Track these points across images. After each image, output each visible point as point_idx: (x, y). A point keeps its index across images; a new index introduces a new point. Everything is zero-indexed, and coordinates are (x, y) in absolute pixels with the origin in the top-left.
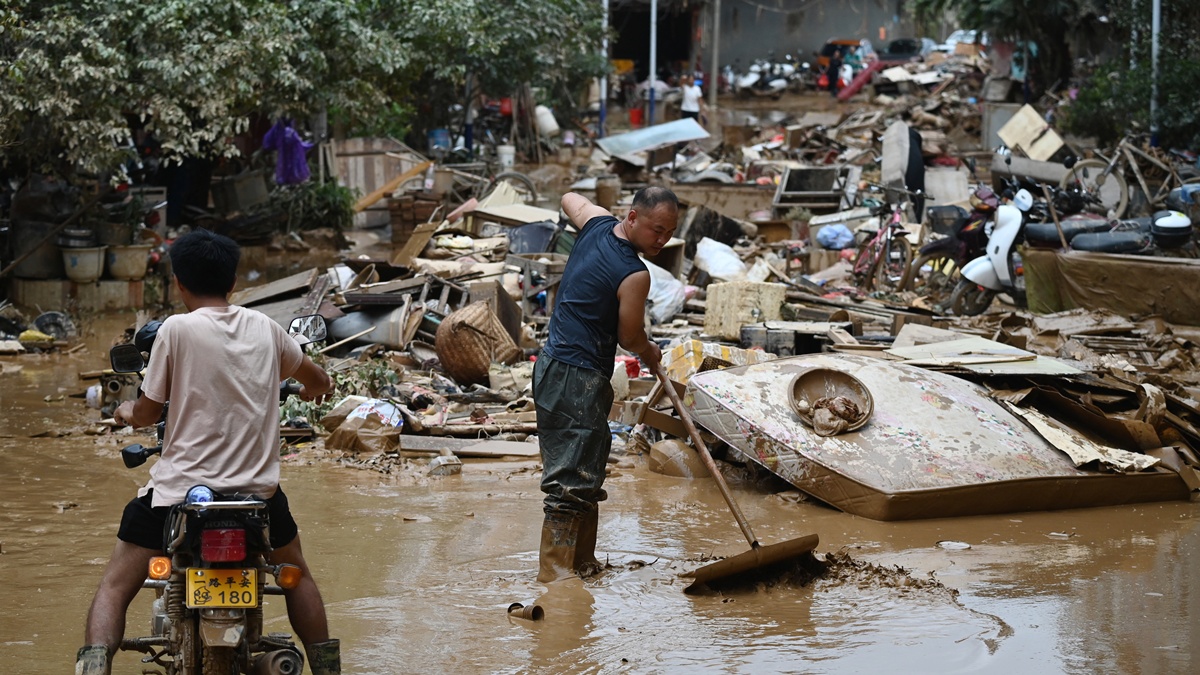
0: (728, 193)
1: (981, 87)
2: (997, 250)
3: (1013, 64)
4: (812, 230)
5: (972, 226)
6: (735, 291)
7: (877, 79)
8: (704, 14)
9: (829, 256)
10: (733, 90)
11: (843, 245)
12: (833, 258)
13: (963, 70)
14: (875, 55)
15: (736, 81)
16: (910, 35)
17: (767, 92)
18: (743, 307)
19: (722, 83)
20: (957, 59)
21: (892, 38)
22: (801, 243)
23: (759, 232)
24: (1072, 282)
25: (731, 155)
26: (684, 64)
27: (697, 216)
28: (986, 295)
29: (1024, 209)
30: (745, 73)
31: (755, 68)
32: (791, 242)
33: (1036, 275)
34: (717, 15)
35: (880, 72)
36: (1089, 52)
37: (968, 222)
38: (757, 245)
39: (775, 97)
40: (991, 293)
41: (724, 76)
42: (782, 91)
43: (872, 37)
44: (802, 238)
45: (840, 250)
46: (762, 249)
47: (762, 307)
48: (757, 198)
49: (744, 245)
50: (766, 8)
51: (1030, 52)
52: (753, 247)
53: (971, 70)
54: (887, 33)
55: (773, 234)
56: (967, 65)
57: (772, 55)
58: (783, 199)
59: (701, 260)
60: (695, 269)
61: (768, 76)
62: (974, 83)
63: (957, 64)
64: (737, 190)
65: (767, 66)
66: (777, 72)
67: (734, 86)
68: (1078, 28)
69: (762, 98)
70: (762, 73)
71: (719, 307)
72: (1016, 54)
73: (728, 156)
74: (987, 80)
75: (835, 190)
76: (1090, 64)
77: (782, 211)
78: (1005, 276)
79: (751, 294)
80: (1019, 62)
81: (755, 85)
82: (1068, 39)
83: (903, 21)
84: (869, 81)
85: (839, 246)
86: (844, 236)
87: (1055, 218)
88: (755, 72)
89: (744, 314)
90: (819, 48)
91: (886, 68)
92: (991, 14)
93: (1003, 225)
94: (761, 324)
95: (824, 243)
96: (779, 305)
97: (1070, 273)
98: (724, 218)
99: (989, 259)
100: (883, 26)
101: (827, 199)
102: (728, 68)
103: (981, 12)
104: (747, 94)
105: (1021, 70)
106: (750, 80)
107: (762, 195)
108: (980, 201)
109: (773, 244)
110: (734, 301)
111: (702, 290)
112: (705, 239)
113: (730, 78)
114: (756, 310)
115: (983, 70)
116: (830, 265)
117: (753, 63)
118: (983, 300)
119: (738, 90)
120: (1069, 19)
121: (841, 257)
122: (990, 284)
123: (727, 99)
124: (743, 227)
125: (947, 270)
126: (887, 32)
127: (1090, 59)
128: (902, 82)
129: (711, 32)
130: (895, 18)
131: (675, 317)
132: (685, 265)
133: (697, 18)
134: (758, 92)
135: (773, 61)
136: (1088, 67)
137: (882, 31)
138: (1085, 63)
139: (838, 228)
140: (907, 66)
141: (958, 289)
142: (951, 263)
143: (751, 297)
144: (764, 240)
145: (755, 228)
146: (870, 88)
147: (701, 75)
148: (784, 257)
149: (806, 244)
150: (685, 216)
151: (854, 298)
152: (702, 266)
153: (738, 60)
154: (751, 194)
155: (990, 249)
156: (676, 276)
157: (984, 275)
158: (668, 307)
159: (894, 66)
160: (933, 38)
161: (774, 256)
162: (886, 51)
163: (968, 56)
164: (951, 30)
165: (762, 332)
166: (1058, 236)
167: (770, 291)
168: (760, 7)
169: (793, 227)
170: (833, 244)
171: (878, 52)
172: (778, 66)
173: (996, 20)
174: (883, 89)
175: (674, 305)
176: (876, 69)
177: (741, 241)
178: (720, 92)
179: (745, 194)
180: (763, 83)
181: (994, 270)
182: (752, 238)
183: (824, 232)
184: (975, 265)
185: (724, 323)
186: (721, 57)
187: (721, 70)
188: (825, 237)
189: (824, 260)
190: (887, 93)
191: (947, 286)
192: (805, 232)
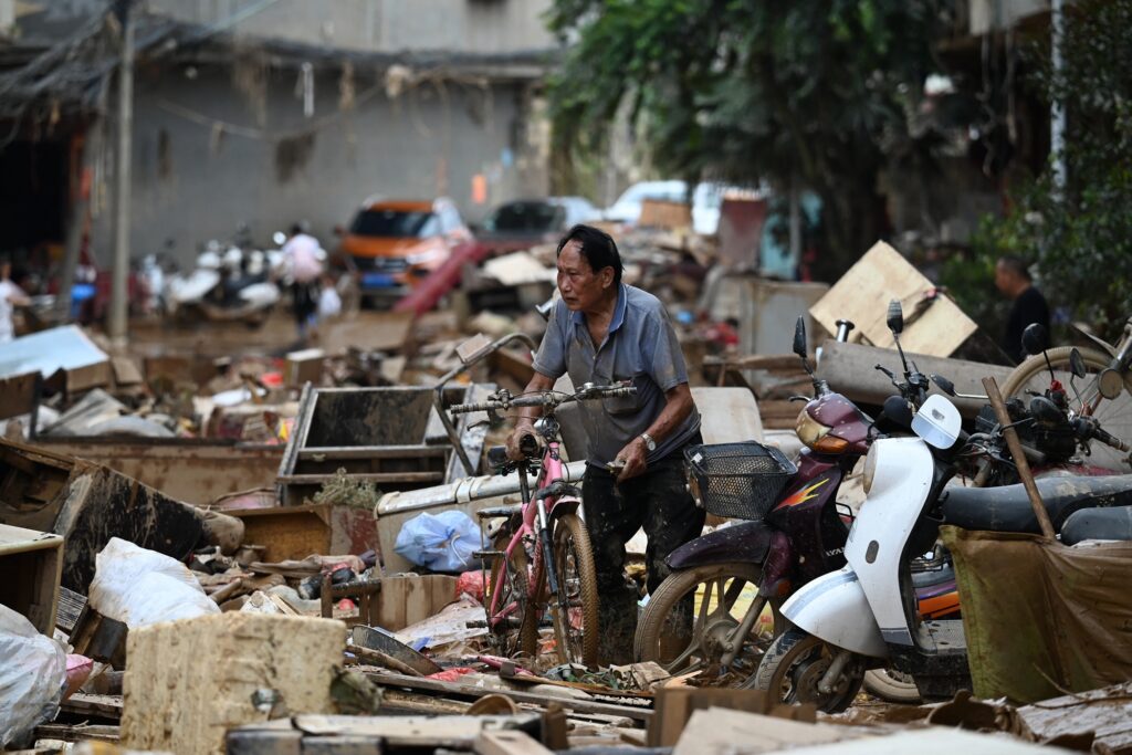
0: (167, 460)
1: (699, 292)
2: (873, 550)
3: (767, 240)
4: (383, 524)
5: (803, 496)
6: (207, 640)
7: (474, 279)
8: (96, 138)
9: (429, 589)
10: (162, 309)
11: (463, 561)
12: (438, 592)
13: (659, 258)
14: (465, 234)
15: (167, 289)
16: (539, 190)
17: (233, 312)
18: (229, 682)
19: (138, 292)
20: (643, 236)
21: (501, 198)
22: (356, 561)
23: (247, 539)
24: (1088, 621)
25: (167, 398)
26: (54, 250)
27: (93, 494)
28: (845, 669)
29: (942, 445)
30: (189, 272)
31: (210, 259)
32: (330, 560)
33: (995, 602)
34: (126, 142)
35: (481, 264)
36: (926, 218)
37: (793, 483)
38: (244, 567)
39: (251, 324)
40: (858, 663)
41: (142, 277)
42: (268, 309)
43: (460, 196)
44: (356, 549)
45: (457, 573)
46: (259, 576)
47: (281, 684)
48: (237, 472)
49: (211, 568)
50: (232, 129)
51: (804, 215)
52: (234, 573)
53: (675, 259)
54: (489, 190)
55: (283, 540)
56: (665, 249)
57: (245, 231)
58: (303, 464)
59: (106, 594)
60: (91, 614)
61: (236, 276)
62: (684, 284)
63: (644, 245)
64: (187, 453)
65: (235, 256)
66: (256, 266)
67: (162, 298)
68: (905, 162)
69: (224, 323)
70: (224, 272)
71: (161, 689)
72: (773, 220)
73: (159, 401)
74: (713, 276)
75: (431, 442)
76: (930, 241)
77: (300, 491)
78: (893, 618)
79: (249, 646)
80: (780, 235)
81: (210, 296)
82: (885, 183)
83: (523, 163)
84: (455, 282)
85: (452, 564)
86: (466, 538)
87: (1022, 465)
88: (209, 268)
89: (230, 704)
90: (346, 218)
91: (492, 255)
92: (719, 133)
93: (885, 487)
94: (285, 723)
95: (415, 558)
96: (327, 678)
97: (1081, 597)
98: (161, 502)
99: (853, 577)
100: (479, 171)
101: (413, 461)
102: (150, 260)
103: (697, 127)
104: (191, 315)
105: (785, 254)
106: (195, 287)
107: (249, 464)
108: (823, 430)
109: (286, 563)
110: (203, 669)
111: (109, 670)
112: (115, 541)
113: (155, 279)
114: (266, 693)
115: (702, 259)
116: (432, 611)
117: (202, 249)
118: (836, 682)
119: (172, 308)
120: (887, 142)
121: (459, 591)
122: (854, 642)
123: (149, 328)
124: (210, 524)
125: (740, 609)
126: (492, 185)
127: (929, 233)
128: (527, 285)
129: (113, 181)
130: (506, 157)
131: (40, 733)
132: (66, 605)
133: (81, 152)
134: (215, 312)
135: (246, 245)
136: (925, 249)
137: (479, 183)
138: (918, 242)
139: (450, 518)
140: (537, 251)
141: (771, 658)
142: (750, 591)
143: (249, 657)
144: (262, 556)
145: (239, 526)
146: (459, 298)
147: (91, 275)
148: (315, 595)
149: (369, 564)
150: (63, 497)
151: (509, 679)
152: (108, 610)
153: (170, 243)
154: (221, 463)
155: (854, 550)
156: (43, 628)
157: (840, 616)
158: (21, 705)
159: (509, 252)
160: (588, 197)
161: (292, 593)
162: (489, 225)
163: (668, 229)
164: (623, 184)
165: (288, 743)
166: (1032, 510)
167: (302, 640)
168: (218, 126)
169: (335, 523)
170: (437, 558)
171: (473, 228)
172: (257, 258)
173: (731, 145)
174: (487, 300)
175: (37, 698)
176: (471, 256)
177: (203, 559)
178: (133, 311)
179: (207, 462)
180: (226, 292)
181: (865, 601)
182: (232, 552)
183: (415, 527)
184: (817, 593)
185: (177, 730)
186: (134, 237)
187: (136, 265)
188: (418, 540)
189: (418, 599)
190: (496, 309)
191: (741, 652)
192: (364, 534)
